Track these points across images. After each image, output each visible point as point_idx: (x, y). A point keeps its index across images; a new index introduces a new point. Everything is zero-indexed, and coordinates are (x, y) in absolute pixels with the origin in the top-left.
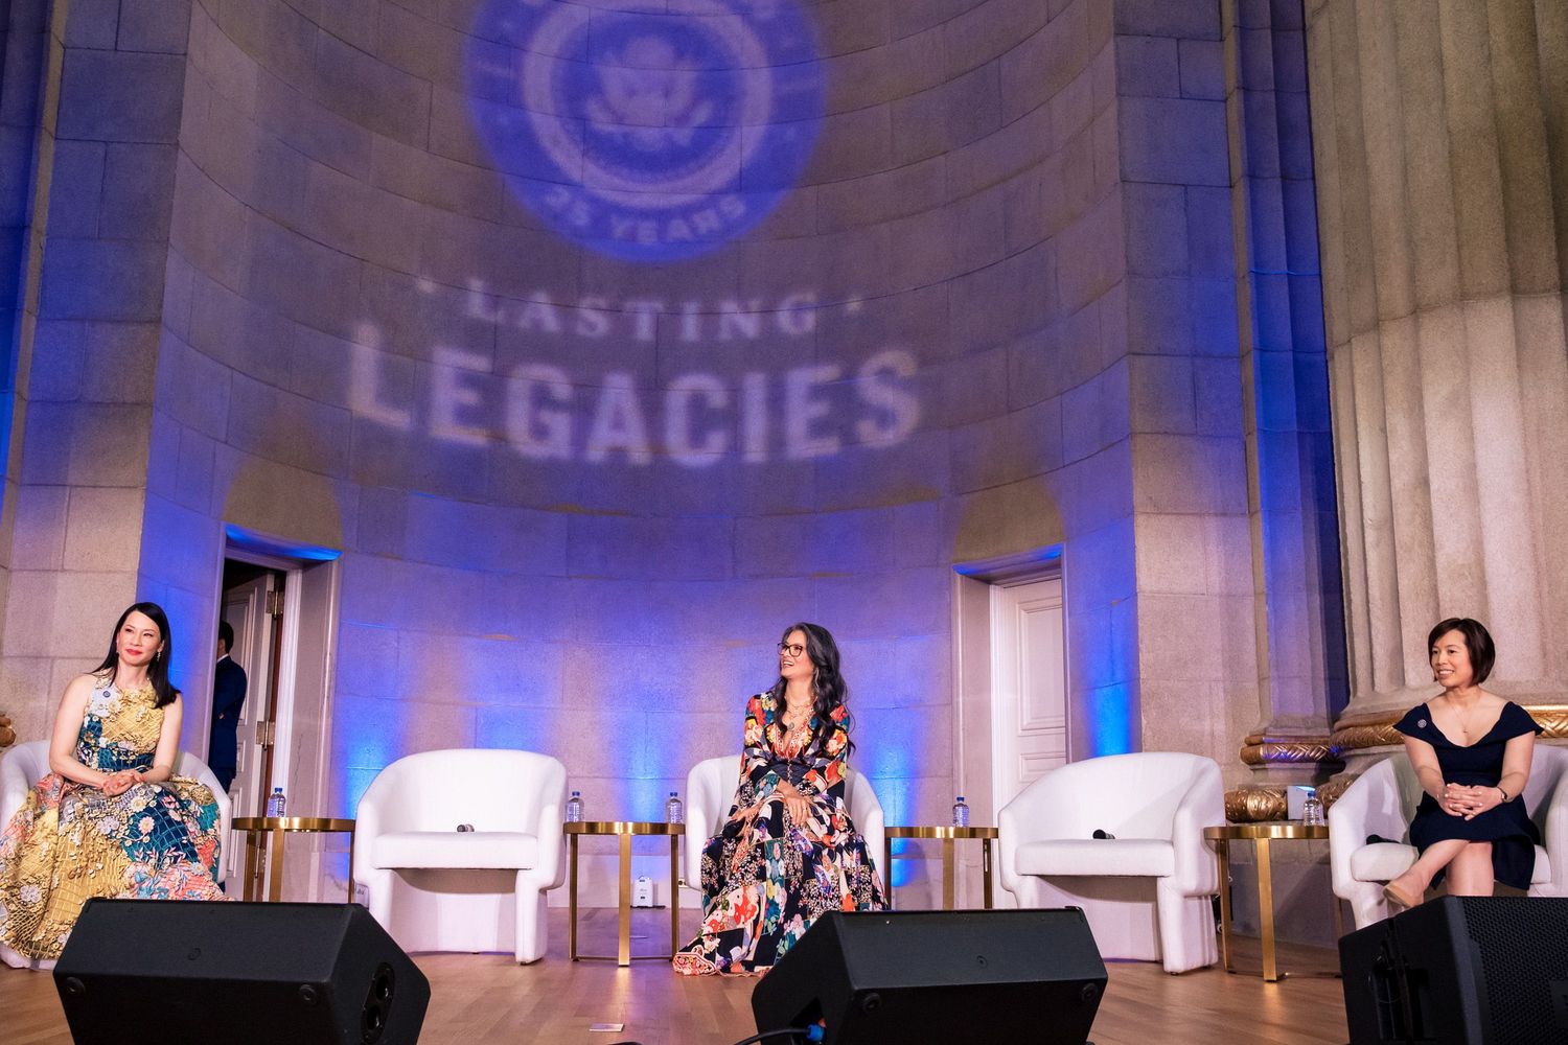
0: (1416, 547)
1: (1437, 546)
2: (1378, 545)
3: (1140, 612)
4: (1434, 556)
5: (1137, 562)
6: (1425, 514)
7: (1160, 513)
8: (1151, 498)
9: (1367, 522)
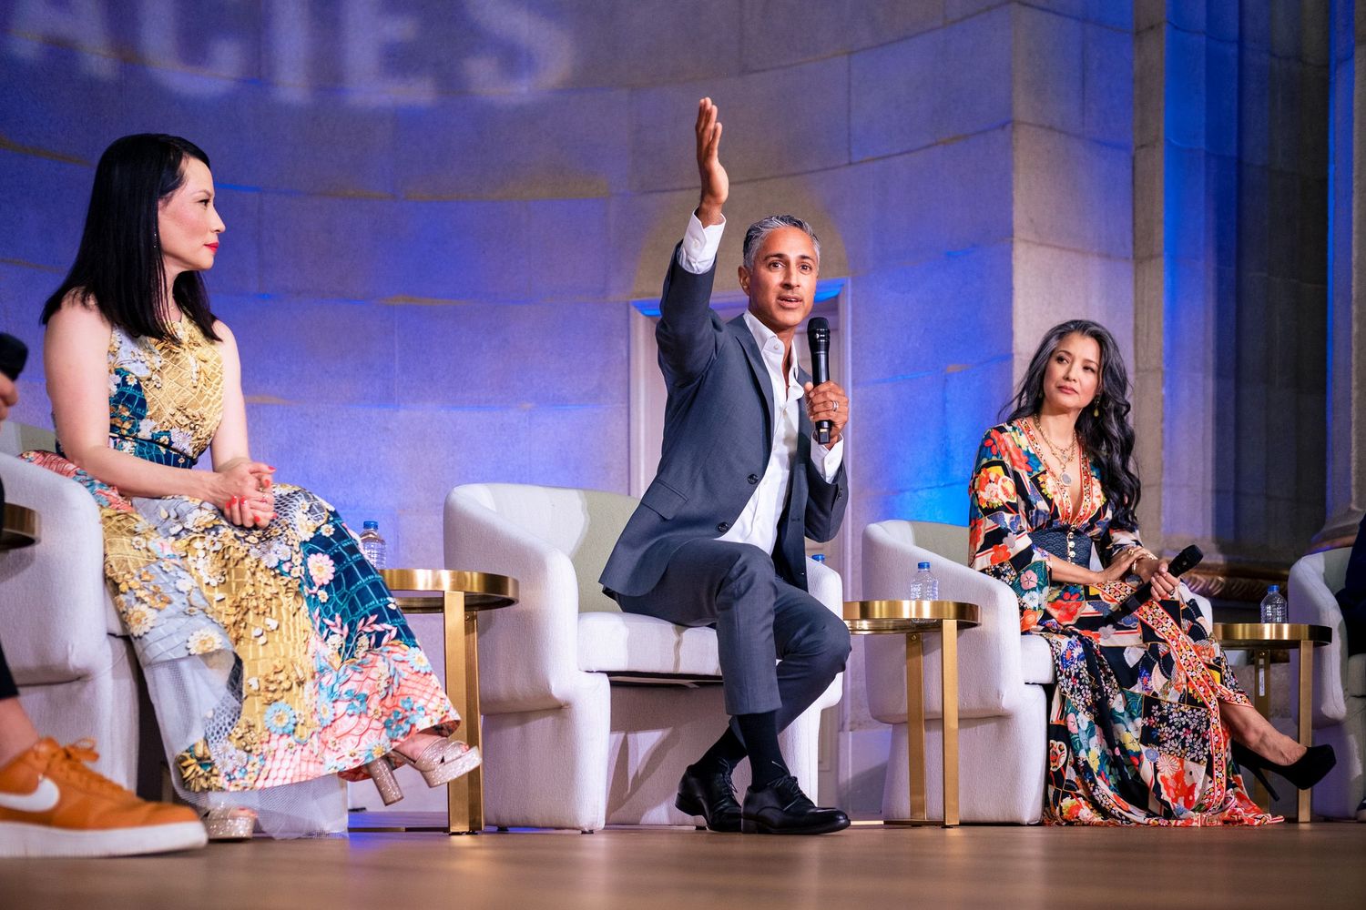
7: (1041, 244)
8: (1031, 218)
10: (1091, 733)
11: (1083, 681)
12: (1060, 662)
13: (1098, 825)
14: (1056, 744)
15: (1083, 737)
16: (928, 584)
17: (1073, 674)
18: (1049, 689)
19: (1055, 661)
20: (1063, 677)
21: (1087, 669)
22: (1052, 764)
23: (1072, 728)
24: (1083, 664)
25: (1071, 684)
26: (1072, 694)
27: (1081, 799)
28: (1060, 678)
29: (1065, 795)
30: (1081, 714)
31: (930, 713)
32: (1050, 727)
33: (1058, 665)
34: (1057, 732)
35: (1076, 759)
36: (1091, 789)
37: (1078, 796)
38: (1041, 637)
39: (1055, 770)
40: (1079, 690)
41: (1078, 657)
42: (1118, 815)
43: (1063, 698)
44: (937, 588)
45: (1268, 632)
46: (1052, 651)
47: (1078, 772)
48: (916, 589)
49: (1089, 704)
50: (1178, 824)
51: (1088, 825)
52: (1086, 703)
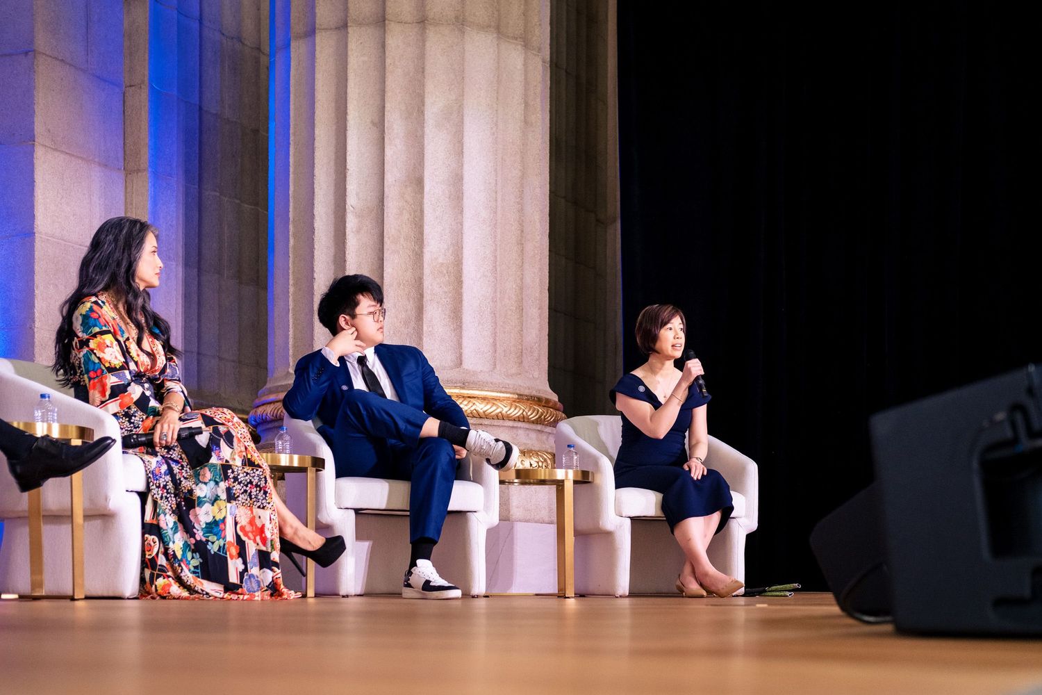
0: (402, 239)
1: (425, 243)
2: (358, 231)
3: (36, 253)
4: (422, 252)
5: (36, 199)
6: (415, 212)
7: (56, 150)
8: (49, 131)
9: (349, 209)
10: (175, 531)
11: (169, 491)
12: (151, 476)
13: (186, 599)
14: (150, 538)
15: (170, 532)
16: (50, 411)
17: (162, 486)
18: (143, 496)
19: (148, 475)
20: (154, 487)
21: (172, 481)
22: (147, 553)
23: (162, 524)
24: (168, 478)
25: (160, 492)
26: (161, 499)
27: (170, 579)
28: (153, 487)
29: (158, 576)
30: (168, 516)
31: (46, 510)
32: (144, 525)
33: (150, 477)
34: (151, 529)
35: (166, 549)
36: (180, 571)
37: (169, 577)
38: (136, 456)
39: (150, 557)
40: (166, 498)
41: (165, 472)
42: (200, 591)
43: (155, 503)
44: (56, 414)
45: (284, 460)
46: (145, 467)
47: (167, 559)
48: (38, 414)
49: (174, 509)
50: (245, 598)
51: (178, 599)
52: (172, 508)
